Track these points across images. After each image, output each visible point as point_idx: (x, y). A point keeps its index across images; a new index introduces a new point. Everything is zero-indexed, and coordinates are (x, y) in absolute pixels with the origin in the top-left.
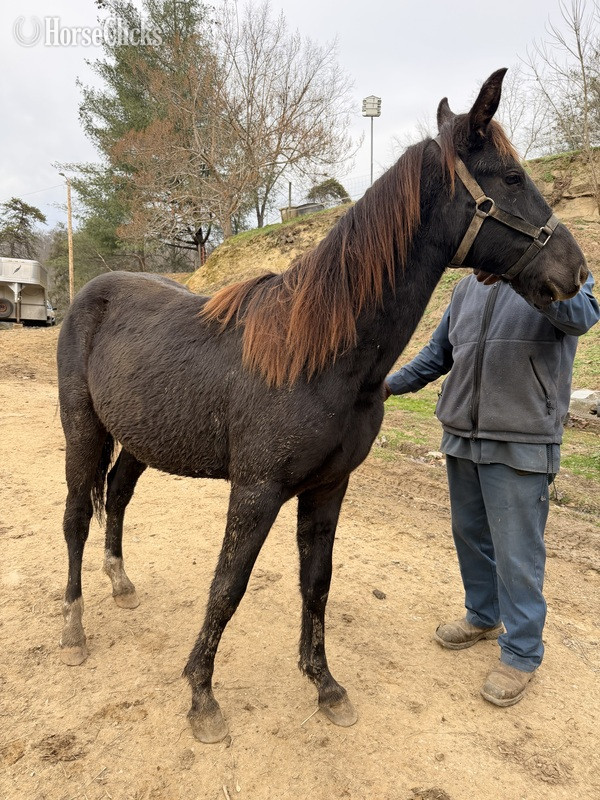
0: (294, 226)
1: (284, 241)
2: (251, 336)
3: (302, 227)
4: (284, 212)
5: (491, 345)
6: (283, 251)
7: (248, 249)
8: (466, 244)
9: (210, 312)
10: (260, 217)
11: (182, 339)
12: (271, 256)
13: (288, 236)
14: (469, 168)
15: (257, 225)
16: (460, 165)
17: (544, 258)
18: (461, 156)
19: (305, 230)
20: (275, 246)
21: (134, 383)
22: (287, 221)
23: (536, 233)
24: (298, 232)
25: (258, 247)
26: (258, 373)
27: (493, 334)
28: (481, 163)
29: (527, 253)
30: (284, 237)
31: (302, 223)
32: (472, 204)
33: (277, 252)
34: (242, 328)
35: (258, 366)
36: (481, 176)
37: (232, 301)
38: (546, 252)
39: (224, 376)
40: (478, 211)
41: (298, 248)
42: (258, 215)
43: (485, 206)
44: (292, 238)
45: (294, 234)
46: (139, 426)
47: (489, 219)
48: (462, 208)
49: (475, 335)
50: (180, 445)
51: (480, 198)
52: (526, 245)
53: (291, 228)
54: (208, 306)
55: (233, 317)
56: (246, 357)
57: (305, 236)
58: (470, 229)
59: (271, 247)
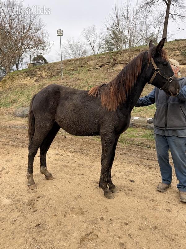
0: (34, 69)
1: (31, 74)
2: (103, 100)
3: (37, 70)
4: (29, 65)
5: (170, 104)
6: (31, 78)
7: (18, 77)
8: (152, 79)
9: (90, 94)
10: (17, 67)
11: (86, 100)
12: (27, 79)
13: (32, 73)
14: (154, 61)
15: (16, 69)
16: (152, 59)
17: (169, 85)
18: (153, 58)
19: (38, 71)
20: (28, 76)
21: (75, 112)
22: (30, 68)
23: (169, 79)
24: (35, 72)
25: (21, 76)
26: (106, 108)
27: (170, 101)
28: (157, 60)
29: (166, 83)
30: (31, 73)
31: (37, 68)
32: (154, 69)
33: (29, 78)
34: (100, 98)
35: (106, 106)
36: (157, 63)
37: (96, 91)
38: (170, 84)
39: (97, 109)
40: (155, 71)
41: (37, 77)
42: (16, 66)
43: (157, 70)
44: (34, 73)
45: (34, 72)
46: (76, 122)
47: (157, 74)
48: (151, 70)
49: (164, 102)
50: (86, 127)
51: (156, 68)
52: (166, 81)
53: (33, 70)
54: (89, 93)
55: (97, 94)
56: (103, 104)
57: (38, 73)
58: (153, 76)
59: (26, 76)
